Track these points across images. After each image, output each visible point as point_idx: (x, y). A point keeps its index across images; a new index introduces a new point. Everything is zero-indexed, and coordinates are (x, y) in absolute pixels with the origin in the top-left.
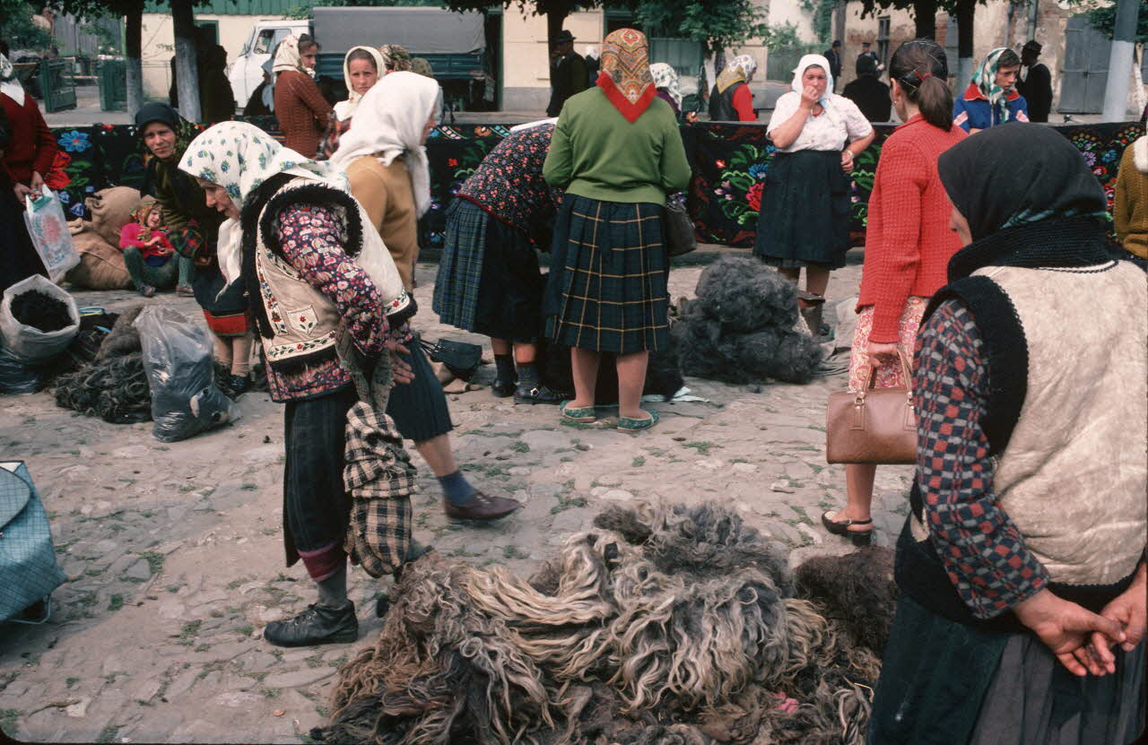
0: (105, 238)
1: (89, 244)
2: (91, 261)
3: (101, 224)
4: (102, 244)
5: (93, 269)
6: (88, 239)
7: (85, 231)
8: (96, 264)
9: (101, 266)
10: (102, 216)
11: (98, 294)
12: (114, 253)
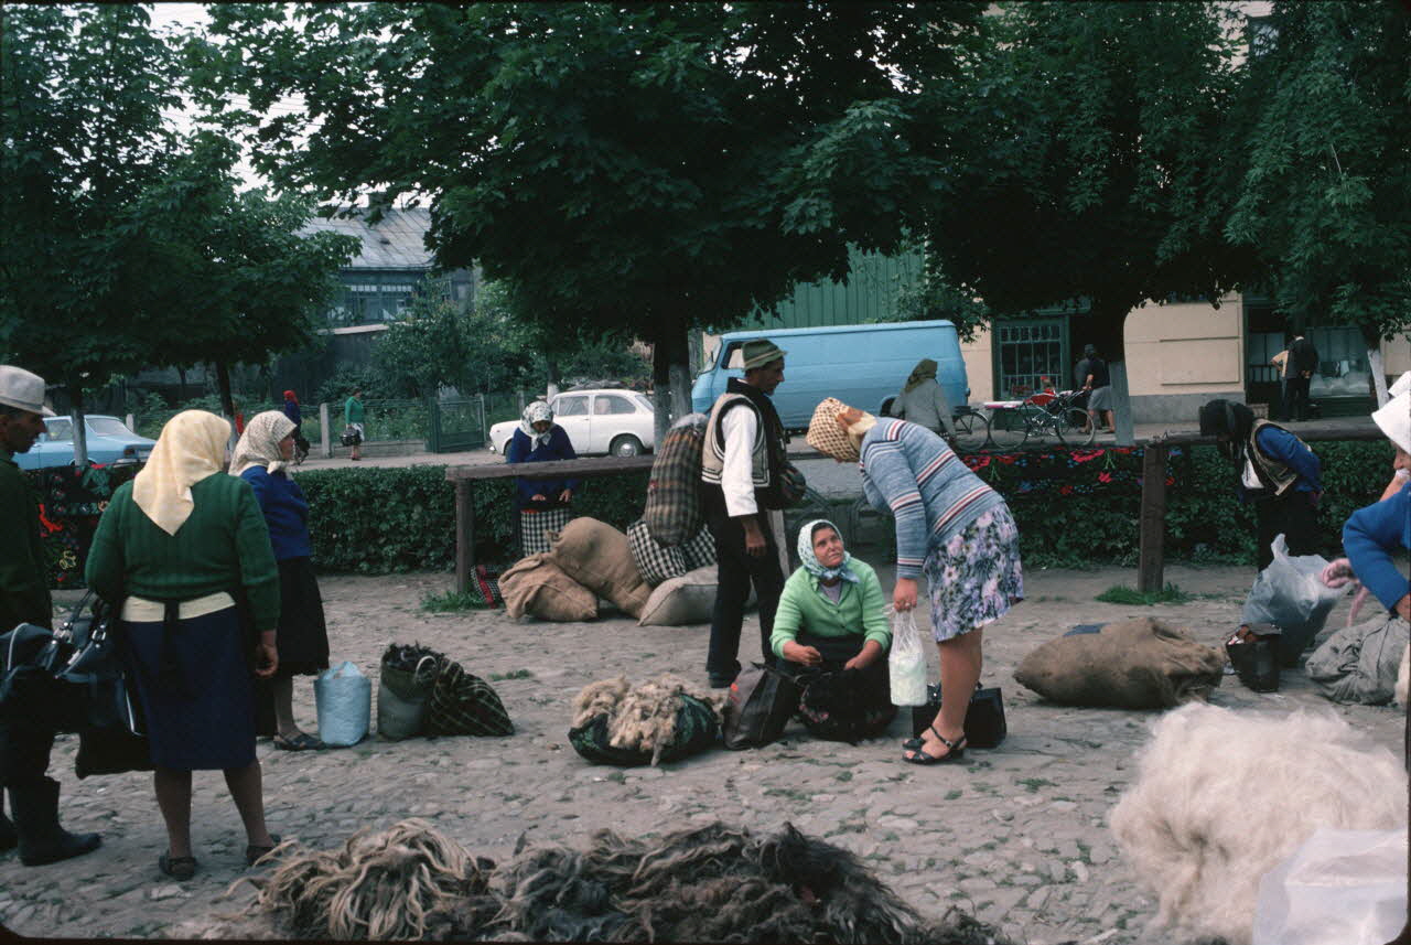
0: (564, 571)
1: (547, 576)
2: (548, 593)
3: (559, 555)
4: (560, 576)
5: (551, 601)
6: (548, 571)
7: (542, 563)
8: (553, 597)
9: (560, 597)
10: (559, 549)
11: (554, 625)
12: (571, 585)
